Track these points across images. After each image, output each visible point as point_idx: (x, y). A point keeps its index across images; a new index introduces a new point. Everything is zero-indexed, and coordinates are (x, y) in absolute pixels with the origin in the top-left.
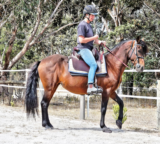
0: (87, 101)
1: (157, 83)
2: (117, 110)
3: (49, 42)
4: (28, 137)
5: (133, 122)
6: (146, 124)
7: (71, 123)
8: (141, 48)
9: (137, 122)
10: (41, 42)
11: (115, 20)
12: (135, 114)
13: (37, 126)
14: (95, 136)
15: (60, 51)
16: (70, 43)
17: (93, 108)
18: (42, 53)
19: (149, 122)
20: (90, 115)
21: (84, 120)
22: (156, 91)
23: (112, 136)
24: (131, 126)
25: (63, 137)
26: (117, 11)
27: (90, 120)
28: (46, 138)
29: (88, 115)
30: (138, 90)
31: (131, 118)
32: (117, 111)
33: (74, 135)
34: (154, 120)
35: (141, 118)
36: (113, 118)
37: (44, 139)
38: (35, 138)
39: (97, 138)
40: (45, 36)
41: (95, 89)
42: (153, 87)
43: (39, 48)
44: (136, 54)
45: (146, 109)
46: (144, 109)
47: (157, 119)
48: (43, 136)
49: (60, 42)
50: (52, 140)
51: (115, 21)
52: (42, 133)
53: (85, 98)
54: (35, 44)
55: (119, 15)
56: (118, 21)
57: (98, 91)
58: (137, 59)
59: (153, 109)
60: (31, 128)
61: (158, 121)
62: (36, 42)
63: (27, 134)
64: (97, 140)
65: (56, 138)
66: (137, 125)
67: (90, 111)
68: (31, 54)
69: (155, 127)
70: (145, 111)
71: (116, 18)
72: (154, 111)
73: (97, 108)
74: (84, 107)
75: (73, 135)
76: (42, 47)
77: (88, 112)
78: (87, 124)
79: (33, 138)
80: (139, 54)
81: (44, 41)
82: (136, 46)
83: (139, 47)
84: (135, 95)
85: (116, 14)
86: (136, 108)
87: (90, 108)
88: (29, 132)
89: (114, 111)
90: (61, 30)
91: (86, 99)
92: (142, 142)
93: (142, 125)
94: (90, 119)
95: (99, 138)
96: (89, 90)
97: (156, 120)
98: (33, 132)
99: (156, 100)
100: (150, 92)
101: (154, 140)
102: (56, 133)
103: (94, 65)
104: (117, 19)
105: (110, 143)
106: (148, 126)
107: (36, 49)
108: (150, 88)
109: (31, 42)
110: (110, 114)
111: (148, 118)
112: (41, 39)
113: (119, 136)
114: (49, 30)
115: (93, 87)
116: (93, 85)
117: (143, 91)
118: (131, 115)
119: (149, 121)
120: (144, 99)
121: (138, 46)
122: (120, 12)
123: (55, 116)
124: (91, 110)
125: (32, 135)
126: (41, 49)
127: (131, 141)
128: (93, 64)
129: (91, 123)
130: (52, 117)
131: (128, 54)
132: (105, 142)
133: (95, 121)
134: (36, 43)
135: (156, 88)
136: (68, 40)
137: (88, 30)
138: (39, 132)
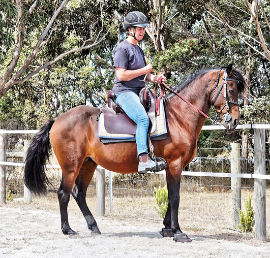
0: (108, 184)
1: (231, 149)
2: (161, 197)
3: (39, 82)
4: (4, 250)
5: (191, 217)
6: (213, 221)
7: (81, 223)
8: (234, 86)
9: (197, 217)
10: (25, 81)
11: (154, 40)
12: (195, 204)
13: (21, 230)
14: (124, 245)
15: (59, 96)
16: (77, 82)
17: (120, 195)
18: (27, 101)
19: (219, 217)
20: (115, 209)
21: (104, 218)
22: (230, 162)
23: (153, 245)
24: (187, 225)
25: (67, 249)
26: (158, 23)
27: (114, 217)
28: (38, 251)
29: (111, 209)
30: (197, 161)
31: (187, 211)
32: (162, 199)
33: (87, 244)
34: (228, 214)
35: (204, 210)
36: (155, 212)
37: (34, 252)
38: (18, 251)
39: (127, 249)
40: (32, 72)
41: (152, 164)
42: (224, 155)
43: (22, 91)
44: (225, 96)
45: (213, 195)
46: (210, 195)
47: (233, 211)
48: (31, 247)
49: (57, 80)
50: (47, 253)
51: (154, 42)
52: (31, 241)
53: (106, 179)
54: (15, 86)
55: (161, 32)
56: (159, 41)
57: (157, 166)
58: (227, 106)
59: (226, 194)
60: (11, 233)
61: (234, 215)
62: (17, 82)
63: (4, 246)
64: (127, 251)
65: (55, 251)
66: (197, 223)
67: (114, 201)
68: (8, 103)
69: (229, 227)
70: (211, 199)
71: (155, 36)
72: (227, 197)
73: (126, 196)
74: (104, 195)
75: (84, 244)
76: (27, 90)
77: (111, 203)
78: (110, 224)
79: (14, 251)
80: (231, 97)
81: (30, 80)
82: (226, 81)
83: (231, 85)
84: (194, 171)
85: (157, 30)
86: (196, 193)
87: (115, 195)
88: (6, 242)
89: (157, 200)
90: (60, 60)
91: (106, 181)
92: (207, 253)
93: (206, 224)
94: (114, 214)
95: (132, 249)
96: (142, 167)
97: (231, 213)
98: (13, 242)
99: (230, 179)
100: (219, 164)
101: (227, 249)
102: (55, 241)
103: (142, 120)
104: (159, 38)
105: (149, 257)
106: (217, 224)
107: (17, 94)
108: (220, 158)
109: (8, 81)
110: (149, 205)
111: (216, 210)
112: (25, 76)
113: (165, 244)
114: (39, 61)
115: (148, 161)
116: (148, 157)
117: (206, 162)
118: (186, 205)
119: (219, 215)
120: (208, 178)
121: (230, 82)
122: (162, 26)
123: (52, 211)
124: (115, 198)
125: (12, 246)
126: (26, 94)
127: (187, 252)
128: (141, 117)
129: (116, 222)
130: (47, 213)
131: (210, 95)
132: (141, 255)
133: (123, 218)
134: (17, 84)
135: (229, 158)
136: (72, 77)
137: (133, 56)
138: (24, 241)
